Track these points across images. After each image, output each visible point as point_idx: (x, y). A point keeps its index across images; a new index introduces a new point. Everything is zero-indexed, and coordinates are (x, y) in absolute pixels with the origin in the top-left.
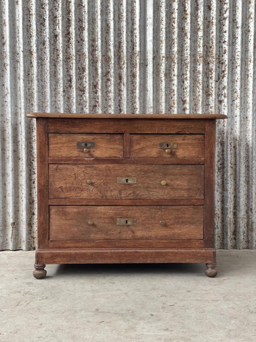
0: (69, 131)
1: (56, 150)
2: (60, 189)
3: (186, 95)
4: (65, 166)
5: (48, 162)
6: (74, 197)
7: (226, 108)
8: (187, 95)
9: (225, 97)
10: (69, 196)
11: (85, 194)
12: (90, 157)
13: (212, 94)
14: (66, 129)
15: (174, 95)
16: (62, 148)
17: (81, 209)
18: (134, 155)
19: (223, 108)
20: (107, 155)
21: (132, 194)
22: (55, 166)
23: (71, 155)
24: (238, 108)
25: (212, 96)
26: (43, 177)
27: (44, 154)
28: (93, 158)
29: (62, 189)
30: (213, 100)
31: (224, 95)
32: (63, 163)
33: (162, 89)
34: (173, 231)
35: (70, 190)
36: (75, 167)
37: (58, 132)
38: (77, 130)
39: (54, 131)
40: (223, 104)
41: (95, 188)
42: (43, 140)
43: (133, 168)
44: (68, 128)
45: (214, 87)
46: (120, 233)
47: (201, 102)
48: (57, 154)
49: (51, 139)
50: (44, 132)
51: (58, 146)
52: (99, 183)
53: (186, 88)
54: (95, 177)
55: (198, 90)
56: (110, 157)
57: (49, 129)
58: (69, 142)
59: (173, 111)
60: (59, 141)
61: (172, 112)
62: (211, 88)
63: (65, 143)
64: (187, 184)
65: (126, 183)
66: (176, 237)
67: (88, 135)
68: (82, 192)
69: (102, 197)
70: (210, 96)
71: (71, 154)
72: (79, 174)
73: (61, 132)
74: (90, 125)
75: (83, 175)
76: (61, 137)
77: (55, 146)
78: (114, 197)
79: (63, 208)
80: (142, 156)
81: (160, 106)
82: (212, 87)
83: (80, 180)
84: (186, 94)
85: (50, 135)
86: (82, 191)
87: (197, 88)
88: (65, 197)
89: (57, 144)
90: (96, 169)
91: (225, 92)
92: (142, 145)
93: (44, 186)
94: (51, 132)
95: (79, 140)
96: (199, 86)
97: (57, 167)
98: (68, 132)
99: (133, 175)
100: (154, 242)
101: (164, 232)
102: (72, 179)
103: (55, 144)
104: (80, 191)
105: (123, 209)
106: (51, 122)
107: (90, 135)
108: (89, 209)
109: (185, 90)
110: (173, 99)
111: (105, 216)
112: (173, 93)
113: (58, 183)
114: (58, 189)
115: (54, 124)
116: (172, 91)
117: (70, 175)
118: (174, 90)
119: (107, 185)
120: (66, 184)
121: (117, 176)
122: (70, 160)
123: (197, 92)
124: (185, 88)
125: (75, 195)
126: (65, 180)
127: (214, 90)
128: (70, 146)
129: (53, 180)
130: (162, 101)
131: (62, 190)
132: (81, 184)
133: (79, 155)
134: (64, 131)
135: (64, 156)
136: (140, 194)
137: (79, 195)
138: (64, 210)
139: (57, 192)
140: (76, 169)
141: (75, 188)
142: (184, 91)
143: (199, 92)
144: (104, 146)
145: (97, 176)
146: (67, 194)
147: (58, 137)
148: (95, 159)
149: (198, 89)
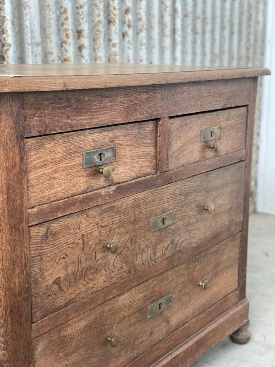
0: (72, 127)
1: (43, 183)
2: (56, 286)
3: (81, 21)
4: (62, 223)
5: (28, 223)
6: (82, 295)
7: (132, 47)
8: (85, 20)
9: (129, 26)
10: (73, 296)
11: (102, 278)
12: (108, 184)
13: (114, 21)
14: (66, 121)
15: (66, 19)
16: (55, 175)
17: (93, 316)
18: (173, 165)
19: (127, 46)
20: (133, 174)
21: (170, 246)
22: (42, 230)
23: (74, 190)
24: (144, 47)
25: (114, 25)
26: (18, 270)
27: (19, 201)
28: (114, 188)
29: (59, 285)
30: (117, 31)
31: (127, 23)
32: (61, 215)
33: (49, 6)
34: (211, 293)
35: (76, 280)
36: (82, 218)
37: (48, 132)
38: (84, 120)
39: (40, 132)
40: (127, 39)
41: (118, 257)
42: (15, 163)
43: (172, 191)
44: (68, 117)
45: (117, 8)
46: (151, 334)
47: (102, 35)
48: (47, 193)
49: (32, 154)
50: (17, 137)
51: (47, 171)
52: (123, 241)
53: (81, 7)
54: (117, 231)
55: (97, 12)
56: (139, 177)
57: (29, 125)
58: (69, 156)
59: (66, 51)
60: (48, 157)
61: (65, 53)
62: (112, 9)
63: (61, 160)
64: (228, 201)
65: (163, 227)
66: (214, 300)
67: (104, 131)
68: (97, 276)
69: (129, 272)
70: (112, 24)
71: (73, 186)
72: (90, 233)
73: (55, 130)
74: (109, 104)
75: (96, 233)
76: (52, 144)
77: (40, 172)
78: (147, 262)
79: (60, 332)
80: (183, 162)
81: (48, 40)
82: (115, 9)
83: (92, 247)
84: (82, 19)
85: (30, 142)
86: (96, 272)
87: (95, 8)
88: (67, 301)
89: (45, 165)
90: (118, 213)
91: (129, 19)
92: (183, 139)
93: (20, 294)
94: (32, 134)
95: (88, 147)
96: (98, 4)
97: (48, 228)
98: (69, 129)
99: (171, 207)
100: (192, 324)
101: (202, 299)
102: (78, 251)
103: (41, 167)
104: (93, 274)
105: (155, 282)
106: (32, 105)
107: (106, 131)
108: (106, 309)
109: (81, 11)
110: (65, 27)
111: (131, 311)
112: (64, 16)
113: (50, 272)
114: (51, 287)
115: (39, 109)
116: (63, 10)
117: (73, 243)
118: (66, 10)
119: (135, 242)
120: (66, 267)
121: (150, 217)
122: (73, 204)
123: (96, 16)
124: (79, 6)
125: (84, 289)
126: (64, 258)
127: (116, 12)
128: (71, 166)
129: (40, 269)
130: (52, 31)
131: (60, 288)
132: (93, 257)
133: (88, 185)
134: (61, 128)
135: (60, 195)
136: (180, 242)
137: (91, 285)
138: (62, 334)
139: (50, 295)
140: (84, 221)
141: (85, 270)
142: (78, 13)
143: (98, 16)
144: (129, 154)
145: (119, 227)
146: (69, 292)
147: (47, 146)
148: (118, 188)
149: (98, 9)
